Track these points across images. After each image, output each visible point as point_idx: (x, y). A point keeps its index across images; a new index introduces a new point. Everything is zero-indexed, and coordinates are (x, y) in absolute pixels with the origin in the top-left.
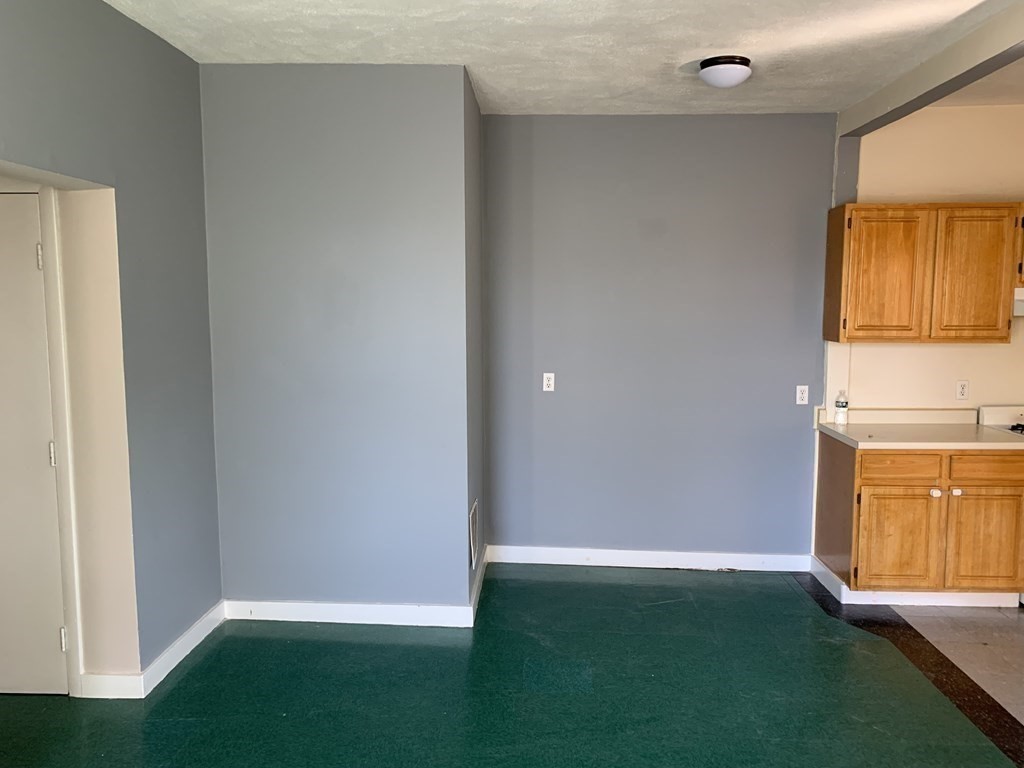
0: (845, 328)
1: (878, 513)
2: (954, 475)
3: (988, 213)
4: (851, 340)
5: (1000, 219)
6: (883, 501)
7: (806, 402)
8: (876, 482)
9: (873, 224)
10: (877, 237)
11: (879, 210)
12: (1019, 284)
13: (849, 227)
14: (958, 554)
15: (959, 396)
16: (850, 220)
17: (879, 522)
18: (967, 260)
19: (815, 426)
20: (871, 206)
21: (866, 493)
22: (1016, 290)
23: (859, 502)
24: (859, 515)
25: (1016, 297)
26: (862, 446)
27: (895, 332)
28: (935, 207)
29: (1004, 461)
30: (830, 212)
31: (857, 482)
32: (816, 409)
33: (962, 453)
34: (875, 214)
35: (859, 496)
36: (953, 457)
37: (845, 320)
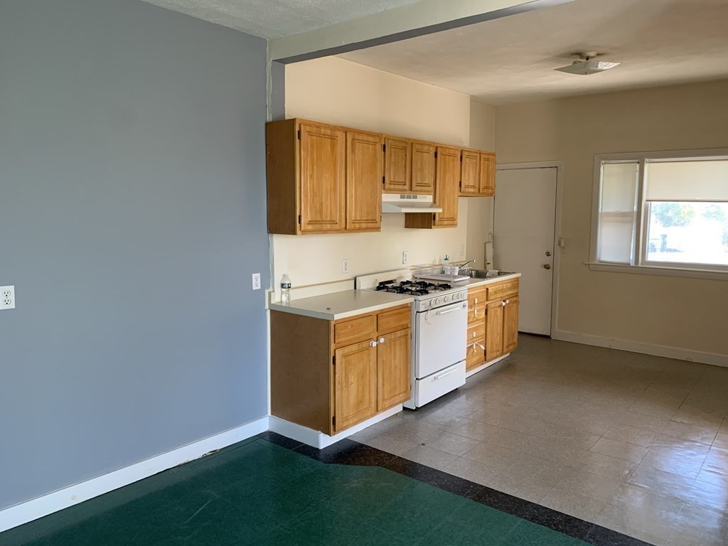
0: (300, 222)
1: (346, 368)
2: (380, 329)
3: (371, 139)
4: (304, 232)
5: (375, 144)
6: (347, 358)
7: (259, 287)
8: (343, 344)
9: (314, 137)
10: (317, 149)
11: (317, 127)
12: (383, 191)
13: (299, 138)
14: (383, 385)
15: (344, 271)
16: (299, 132)
17: (346, 375)
18: (362, 171)
19: (267, 307)
20: (312, 123)
21: (339, 354)
22: (383, 195)
23: (334, 363)
24: (335, 374)
25: (383, 200)
26: (337, 317)
27: (329, 225)
28: (346, 130)
29: (400, 313)
30: (267, 124)
31: (333, 346)
32: (267, 292)
33: (382, 311)
34: (314, 130)
35: (334, 358)
36: (378, 315)
37: (300, 216)
